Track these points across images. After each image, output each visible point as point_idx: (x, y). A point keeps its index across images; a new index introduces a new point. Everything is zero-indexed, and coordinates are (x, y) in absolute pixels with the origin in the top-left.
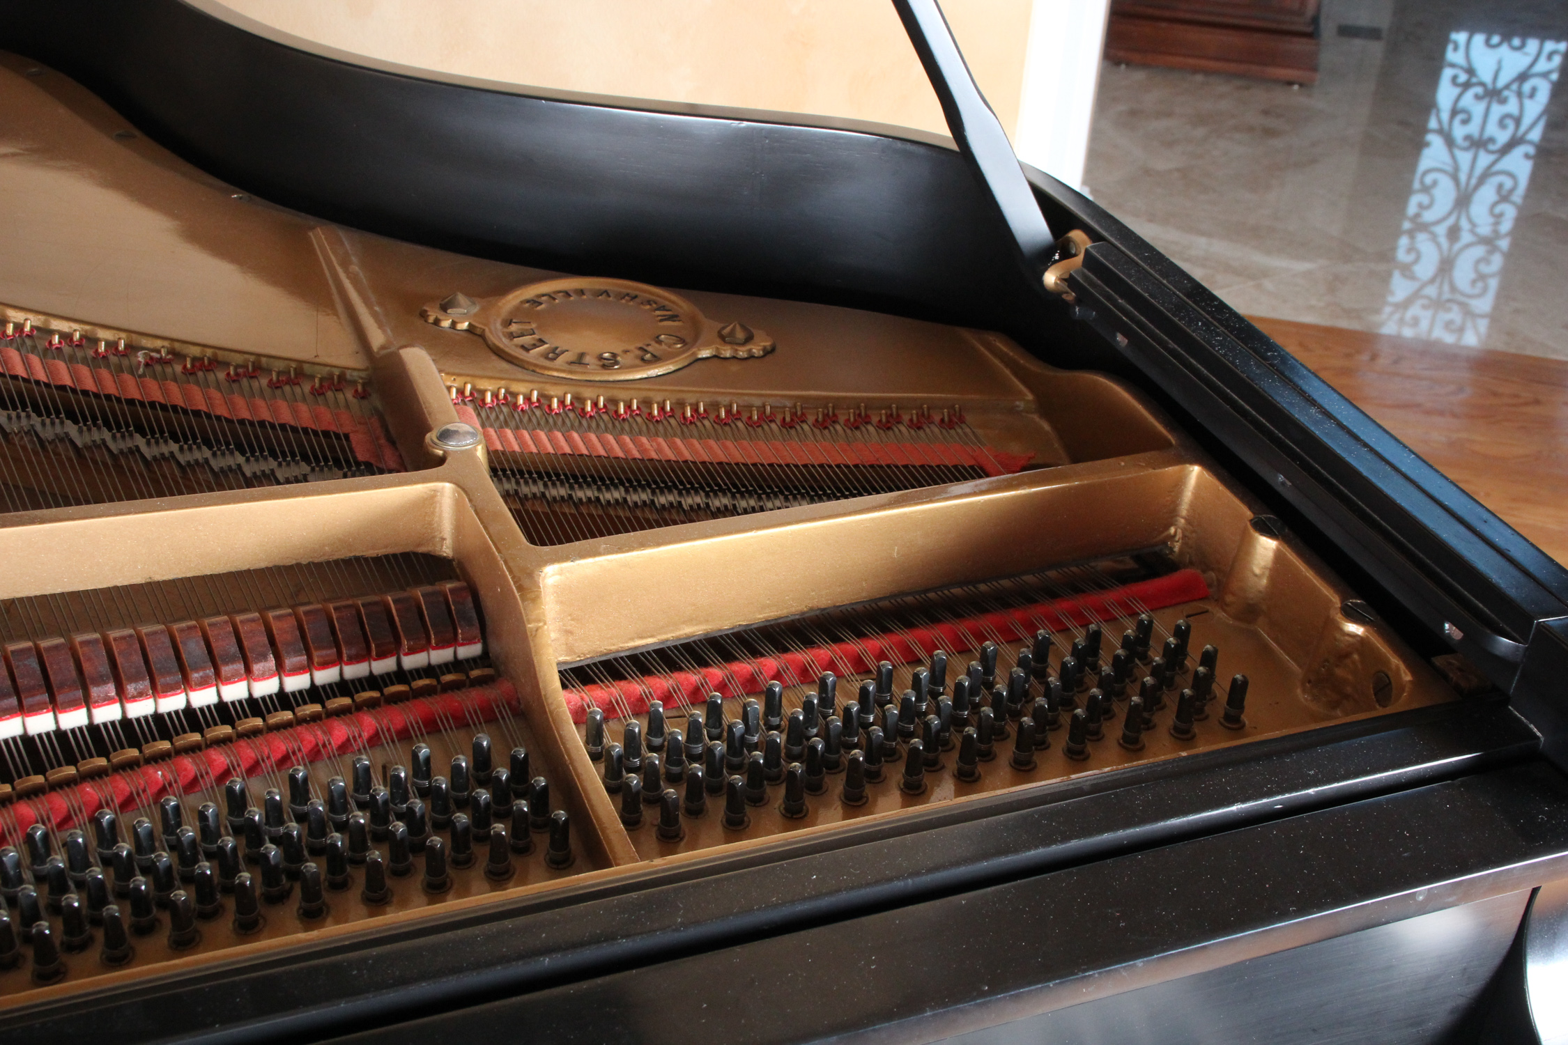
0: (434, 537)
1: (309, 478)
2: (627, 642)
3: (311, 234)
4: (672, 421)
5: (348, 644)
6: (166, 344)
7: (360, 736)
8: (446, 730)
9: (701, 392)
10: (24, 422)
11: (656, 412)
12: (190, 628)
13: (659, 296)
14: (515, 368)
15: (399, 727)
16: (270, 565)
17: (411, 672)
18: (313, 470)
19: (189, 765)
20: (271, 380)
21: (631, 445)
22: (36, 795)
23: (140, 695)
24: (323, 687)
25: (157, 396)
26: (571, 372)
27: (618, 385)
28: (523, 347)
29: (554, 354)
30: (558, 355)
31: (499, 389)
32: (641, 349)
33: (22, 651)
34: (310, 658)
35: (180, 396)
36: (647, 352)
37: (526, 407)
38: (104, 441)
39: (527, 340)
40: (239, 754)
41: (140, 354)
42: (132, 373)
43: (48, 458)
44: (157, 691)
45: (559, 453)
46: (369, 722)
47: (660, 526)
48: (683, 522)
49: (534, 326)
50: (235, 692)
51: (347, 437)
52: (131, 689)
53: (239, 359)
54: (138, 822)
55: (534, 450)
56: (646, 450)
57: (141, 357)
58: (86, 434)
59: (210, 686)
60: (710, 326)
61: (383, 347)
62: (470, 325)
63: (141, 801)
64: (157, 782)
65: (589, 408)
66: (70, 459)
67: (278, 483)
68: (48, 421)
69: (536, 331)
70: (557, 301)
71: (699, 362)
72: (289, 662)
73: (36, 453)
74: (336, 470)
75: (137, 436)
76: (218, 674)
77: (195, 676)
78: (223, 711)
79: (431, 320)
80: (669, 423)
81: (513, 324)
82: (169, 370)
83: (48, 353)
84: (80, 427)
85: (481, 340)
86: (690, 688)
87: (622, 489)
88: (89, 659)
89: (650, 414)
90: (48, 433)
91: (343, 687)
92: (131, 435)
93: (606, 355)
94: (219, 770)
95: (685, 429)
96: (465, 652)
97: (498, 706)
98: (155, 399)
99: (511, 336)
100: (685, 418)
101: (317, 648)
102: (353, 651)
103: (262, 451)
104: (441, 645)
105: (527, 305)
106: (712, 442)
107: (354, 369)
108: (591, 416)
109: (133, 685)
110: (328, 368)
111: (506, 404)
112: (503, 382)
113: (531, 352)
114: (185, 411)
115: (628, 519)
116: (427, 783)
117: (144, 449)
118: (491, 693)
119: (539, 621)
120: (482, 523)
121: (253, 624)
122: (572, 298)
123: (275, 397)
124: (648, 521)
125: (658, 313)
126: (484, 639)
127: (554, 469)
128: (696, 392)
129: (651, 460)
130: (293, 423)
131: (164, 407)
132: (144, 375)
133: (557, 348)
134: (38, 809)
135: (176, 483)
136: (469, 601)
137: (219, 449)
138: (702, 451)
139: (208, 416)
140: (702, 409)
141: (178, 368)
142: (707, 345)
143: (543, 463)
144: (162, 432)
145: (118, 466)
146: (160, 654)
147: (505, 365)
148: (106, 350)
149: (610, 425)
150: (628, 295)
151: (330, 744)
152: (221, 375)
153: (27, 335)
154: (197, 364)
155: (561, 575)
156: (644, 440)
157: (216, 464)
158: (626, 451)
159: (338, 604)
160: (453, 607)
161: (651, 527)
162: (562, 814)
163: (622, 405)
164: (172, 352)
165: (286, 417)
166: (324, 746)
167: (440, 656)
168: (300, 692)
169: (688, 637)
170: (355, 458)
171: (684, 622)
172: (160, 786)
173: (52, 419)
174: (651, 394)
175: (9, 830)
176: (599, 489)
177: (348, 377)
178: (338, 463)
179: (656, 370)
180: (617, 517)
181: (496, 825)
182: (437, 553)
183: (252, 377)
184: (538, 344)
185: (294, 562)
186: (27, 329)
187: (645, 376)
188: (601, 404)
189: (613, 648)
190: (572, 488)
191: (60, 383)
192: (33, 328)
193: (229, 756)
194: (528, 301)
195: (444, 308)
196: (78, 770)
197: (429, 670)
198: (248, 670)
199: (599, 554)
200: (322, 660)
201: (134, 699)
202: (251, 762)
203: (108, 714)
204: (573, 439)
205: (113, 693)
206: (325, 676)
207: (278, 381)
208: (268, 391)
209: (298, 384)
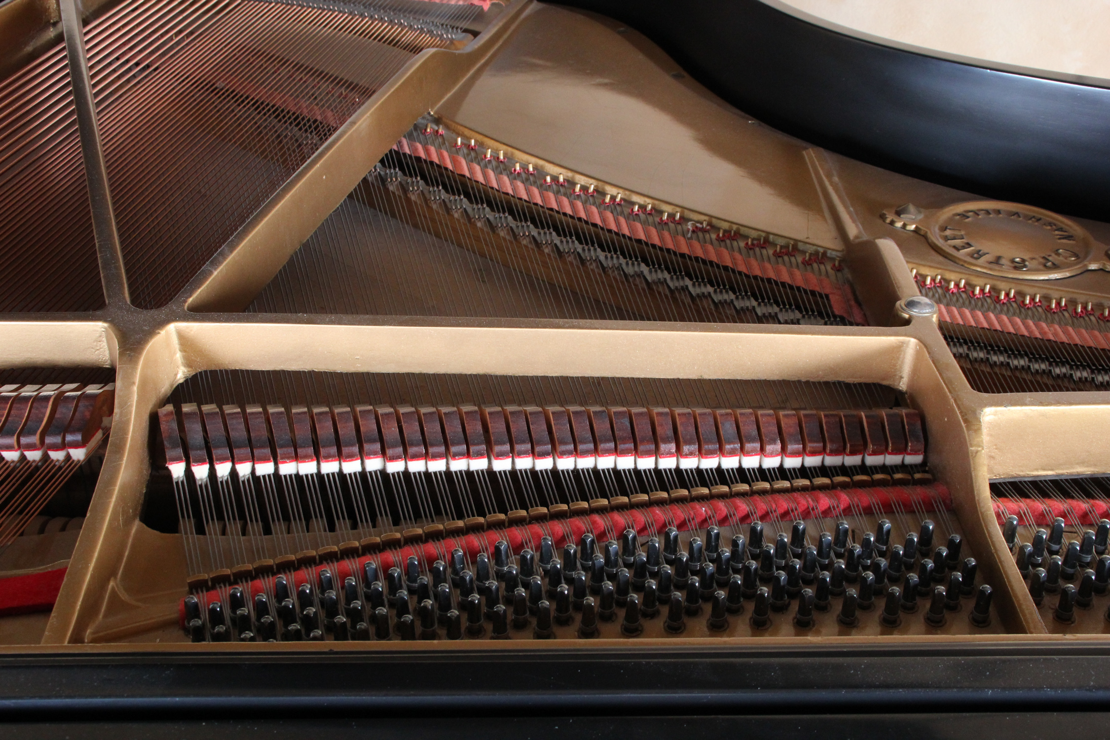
0: (895, 375)
1: (801, 322)
2: (1032, 471)
3: (804, 152)
4: (1066, 314)
5: (832, 441)
6: (706, 218)
7: (838, 507)
8: (898, 512)
9: (1090, 295)
10: (615, 261)
11: (1054, 306)
12: (727, 414)
13: (1057, 220)
14: (949, 261)
15: (865, 505)
16: (781, 379)
17: (871, 467)
18: (803, 317)
19: (723, 507)
20: (776, 251)
21: (1034, 328)
22: (623, 510)
23: (691, 454)
24: (810, 468)
25: (700, 253)
26: (991, 269)
27: (1026, 283)
28: (954, 247)
29: (978, 255)
30: (981, 256)
31: (937, 275)
32: (1044, 258)
33: (620, 413)
34: (804, 448)
35: (714, 255)
36: (1048, 260)
37: (955, 291)
38: (665, 279)
39: (957, 242)
40: (755, 505)
41: (690, 223)
42: (684, 236)
43: (630, 287)
44: (701, 453)
45: (980, 326)
46: (845, 498)
47: (1055, 390)
48: (1074, 390)
49: (963, 233)
50: (751, 462)
51: (827, 296)
52: (686, 449)
53: (754, 234)
54: (694, 540)
55: (961, 322)
56: (1045, 333)
57: (690, 226)
58: (653, 274)
59: (736, 456)
60: (1098, 247)
61: (857, 237)
62: (916, 227)
63: (691, 525)
64: (701, 515)
65: (1002, 297)
66: (644, 290)
67: (780, 323)
68: (630, 262)
69: (965, 237)
70: (980, 217)
71: (1089, 272)
72: (791, 447)
73: (622, 283)
74: (819, 318)
75: (687, 279)
76: (742, 449)
77: (728, 447)
78: (742, 474)
79: (888, 221)
80: (1063, 315)
81: (948, 230)
82: (707, 236)
83: (632, 217)
84: (650, 269)
85: (923, 239)
86: (1081, 513)
87: (1027, 359)
88: (662, 425)
89: (1049, 306)
90: (630, 270)
91: (823, 470)
92: (683, 278)
93: (1018, 260)
94: (742, 514)
95: (1075, 320)
96: (910, 459)
97: (936, 502)
98: (698, 255)
99: (946, 239)
100: (1076, 313)
101: (810, 441)
102: (835, 446)
103: (769, 299)
104: (895, 452)
105: (958, 217)
106: (1096, 333)
107: (833, 250)
108: (1003, 303)
109: (688, 447)
110: (815, 247)
111: (941, 287)
112: (939, 271)
113: (961, 251)
114: (718, 266)
115: (1031, 382)
116: (885, 547)
117: (691, 288)
118: (930, 492)
119: (979, 446)
120: (938, 370)
121: (769, 418)
122: (991, 216)
123: (778, 263)
124: (1046, 385)
125: (1057, 232)
126: (926, 453)
127: (976, 338)
128: (1087, 294)
129: (1049, 340)
130: (790, 282)
131: (704, 262)
132: (691, 238)
133: (980, 251)
134: (626, 519)
135: (712, 314)
136: (919, 423)
137: (741, 295)
138: (1089, 339)
139: (733, 271)
140: (1090, 308)
141: (714, 236)
142: (1095, 260)
143: (967, 332)
144: (703, 279)
145: (675, 299)
146: (706, 428)
147: (941, 258)
148: (667, 219)
149: (1018, 311)
150: (1034, 217)
151: (817, 508)
152: (742, 244)
153: (618, 204)
154: (726, 234)
155: (995, 415)
156: (1044, 325)
157: (739, 304)
158: (1030, 332)
159: (827, 413)
160: (906, 427)
161: (1049, 390)
162: (988, 588)
163: (1054, 301)
164: (710, 224)
165: (786, 278)
166: (813, 509)
167: (892, 459)
168: (794, 469)
169: (1079, 475)
170: (833, 312)
171: (1078, 464)
172: (703, 518)
173: (633, 261)
174: (1050, 292)
175: (608, 529)
176: (1009, 357)
177: (828, 255)
178: (821, 315)
179: (1056, 275)
180: (1023, 379)
181: (938, 587)
182: (896, 387)
183: (763, 248)
184: (967, 246)
185: (797, 379)
186: (618, 200)
187: (1046, 278)
188: (1012, 295)
189: (1022, 474)
190: (988, 353)
191: (638, 238)
192: (621, 199)
193: (748, 506)
194: (959, 215)
195: (898, 213)
196: (649, 497)
197: (883, 468)
198: (762, 449)
199: (1026, 405)
200: (812, 449)
201: (686, 456)
202: (764, 512)
203: (667, 463)
204: (990, 318)
205: (674, 450)
206: (812, 461)
207: (780, 252)
208: (773, 259)
209: (794, 256)
